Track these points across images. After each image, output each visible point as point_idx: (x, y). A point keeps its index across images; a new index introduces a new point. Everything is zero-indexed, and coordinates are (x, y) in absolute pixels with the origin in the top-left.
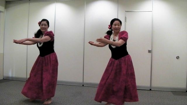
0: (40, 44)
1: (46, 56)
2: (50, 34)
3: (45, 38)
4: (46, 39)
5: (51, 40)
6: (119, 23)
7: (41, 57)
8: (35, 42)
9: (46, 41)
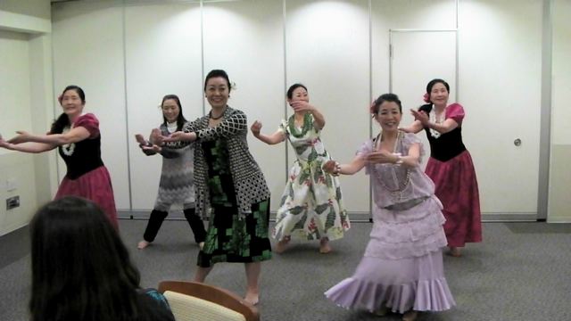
0: (68, 149)
1: (81, 178)
2: (88, 122)
3: (75, 133)
4: (76, 136)
5: (91, 136)
6: (444, 87)
7: (70, 181)
8: (53, 145)
9: (78, 140)
